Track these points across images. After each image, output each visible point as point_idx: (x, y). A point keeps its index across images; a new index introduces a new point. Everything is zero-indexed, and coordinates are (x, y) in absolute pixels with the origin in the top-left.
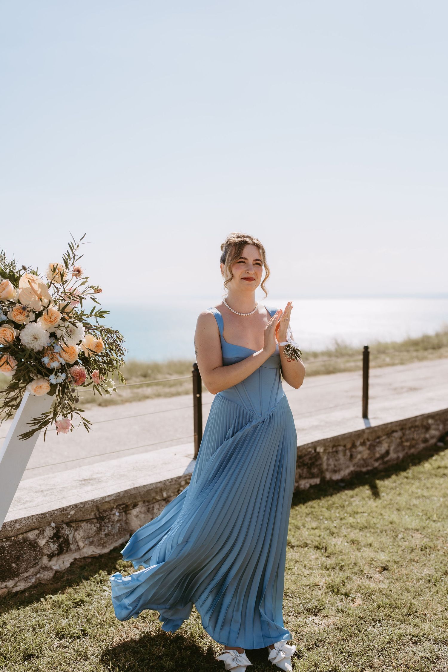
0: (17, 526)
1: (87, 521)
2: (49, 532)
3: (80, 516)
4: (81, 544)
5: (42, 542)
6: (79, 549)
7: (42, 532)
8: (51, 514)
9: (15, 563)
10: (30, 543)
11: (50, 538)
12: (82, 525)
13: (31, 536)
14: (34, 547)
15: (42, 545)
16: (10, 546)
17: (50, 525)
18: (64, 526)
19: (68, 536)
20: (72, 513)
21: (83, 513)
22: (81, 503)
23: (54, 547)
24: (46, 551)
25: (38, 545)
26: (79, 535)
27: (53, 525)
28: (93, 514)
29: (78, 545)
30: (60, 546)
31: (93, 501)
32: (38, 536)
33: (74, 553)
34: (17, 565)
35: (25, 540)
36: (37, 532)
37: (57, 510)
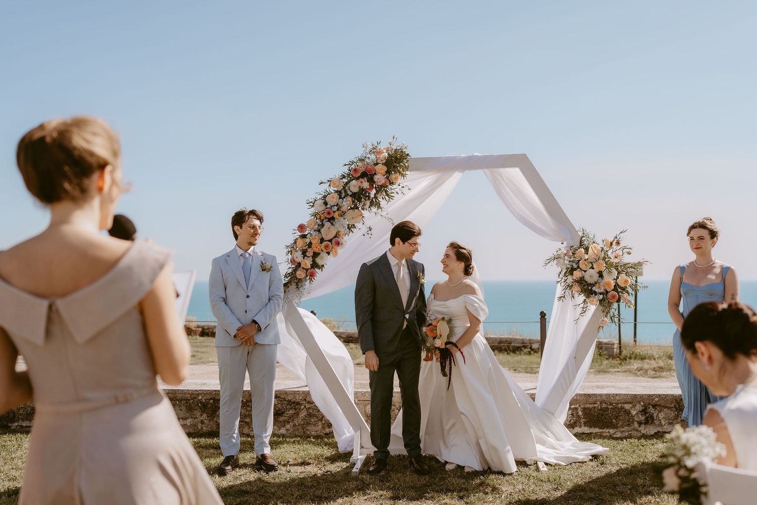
0: (617, 398)
1: (669, 408)
2: (639, 407)
3: (662, 403)
4: (663, 422)
5: (634, 412)
6: (661, 425)
7: (634, 406)
8: (641, 396)
9: (615, 420)
10: (625, 411)
11: (639, 411)
12: (664, 410)
13: (627, 407)
14: (628, 413)
15: (633, 414)
16: (612, 408)
17: (640, 403)
18: (650, 406)
19: (653, 414)
20: (657, 399)
21: (665, 402)
22: (664, 395)
23: (643, 418)
24: (636, 418)
25: (630, 413)
26: (661, 416)
27: (642, 403)
28: (673, 404)
29: (661, 422)
30: (647, 418)
31: (673, 395)
32: (631, 408)
33: (657, 427)
34: (616, 421)
35: (622, 408)
36: (631, 405)
37: (645, 395)
